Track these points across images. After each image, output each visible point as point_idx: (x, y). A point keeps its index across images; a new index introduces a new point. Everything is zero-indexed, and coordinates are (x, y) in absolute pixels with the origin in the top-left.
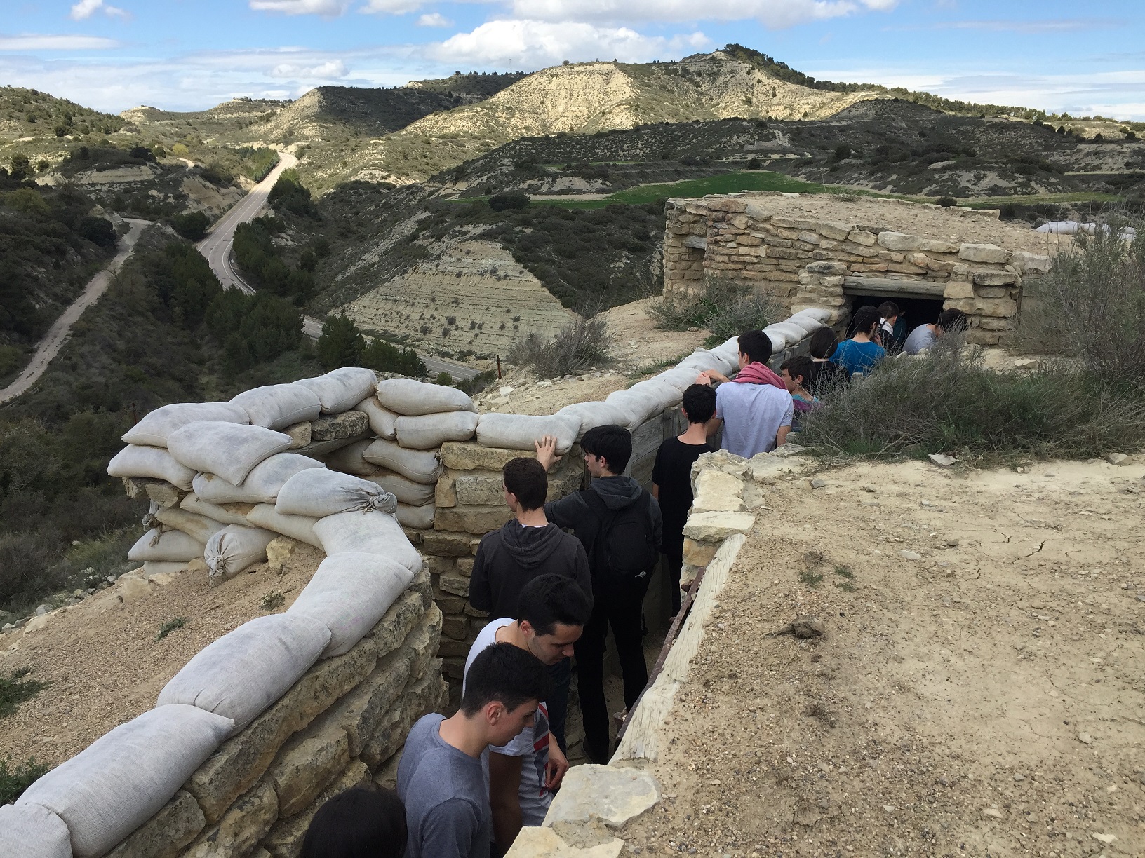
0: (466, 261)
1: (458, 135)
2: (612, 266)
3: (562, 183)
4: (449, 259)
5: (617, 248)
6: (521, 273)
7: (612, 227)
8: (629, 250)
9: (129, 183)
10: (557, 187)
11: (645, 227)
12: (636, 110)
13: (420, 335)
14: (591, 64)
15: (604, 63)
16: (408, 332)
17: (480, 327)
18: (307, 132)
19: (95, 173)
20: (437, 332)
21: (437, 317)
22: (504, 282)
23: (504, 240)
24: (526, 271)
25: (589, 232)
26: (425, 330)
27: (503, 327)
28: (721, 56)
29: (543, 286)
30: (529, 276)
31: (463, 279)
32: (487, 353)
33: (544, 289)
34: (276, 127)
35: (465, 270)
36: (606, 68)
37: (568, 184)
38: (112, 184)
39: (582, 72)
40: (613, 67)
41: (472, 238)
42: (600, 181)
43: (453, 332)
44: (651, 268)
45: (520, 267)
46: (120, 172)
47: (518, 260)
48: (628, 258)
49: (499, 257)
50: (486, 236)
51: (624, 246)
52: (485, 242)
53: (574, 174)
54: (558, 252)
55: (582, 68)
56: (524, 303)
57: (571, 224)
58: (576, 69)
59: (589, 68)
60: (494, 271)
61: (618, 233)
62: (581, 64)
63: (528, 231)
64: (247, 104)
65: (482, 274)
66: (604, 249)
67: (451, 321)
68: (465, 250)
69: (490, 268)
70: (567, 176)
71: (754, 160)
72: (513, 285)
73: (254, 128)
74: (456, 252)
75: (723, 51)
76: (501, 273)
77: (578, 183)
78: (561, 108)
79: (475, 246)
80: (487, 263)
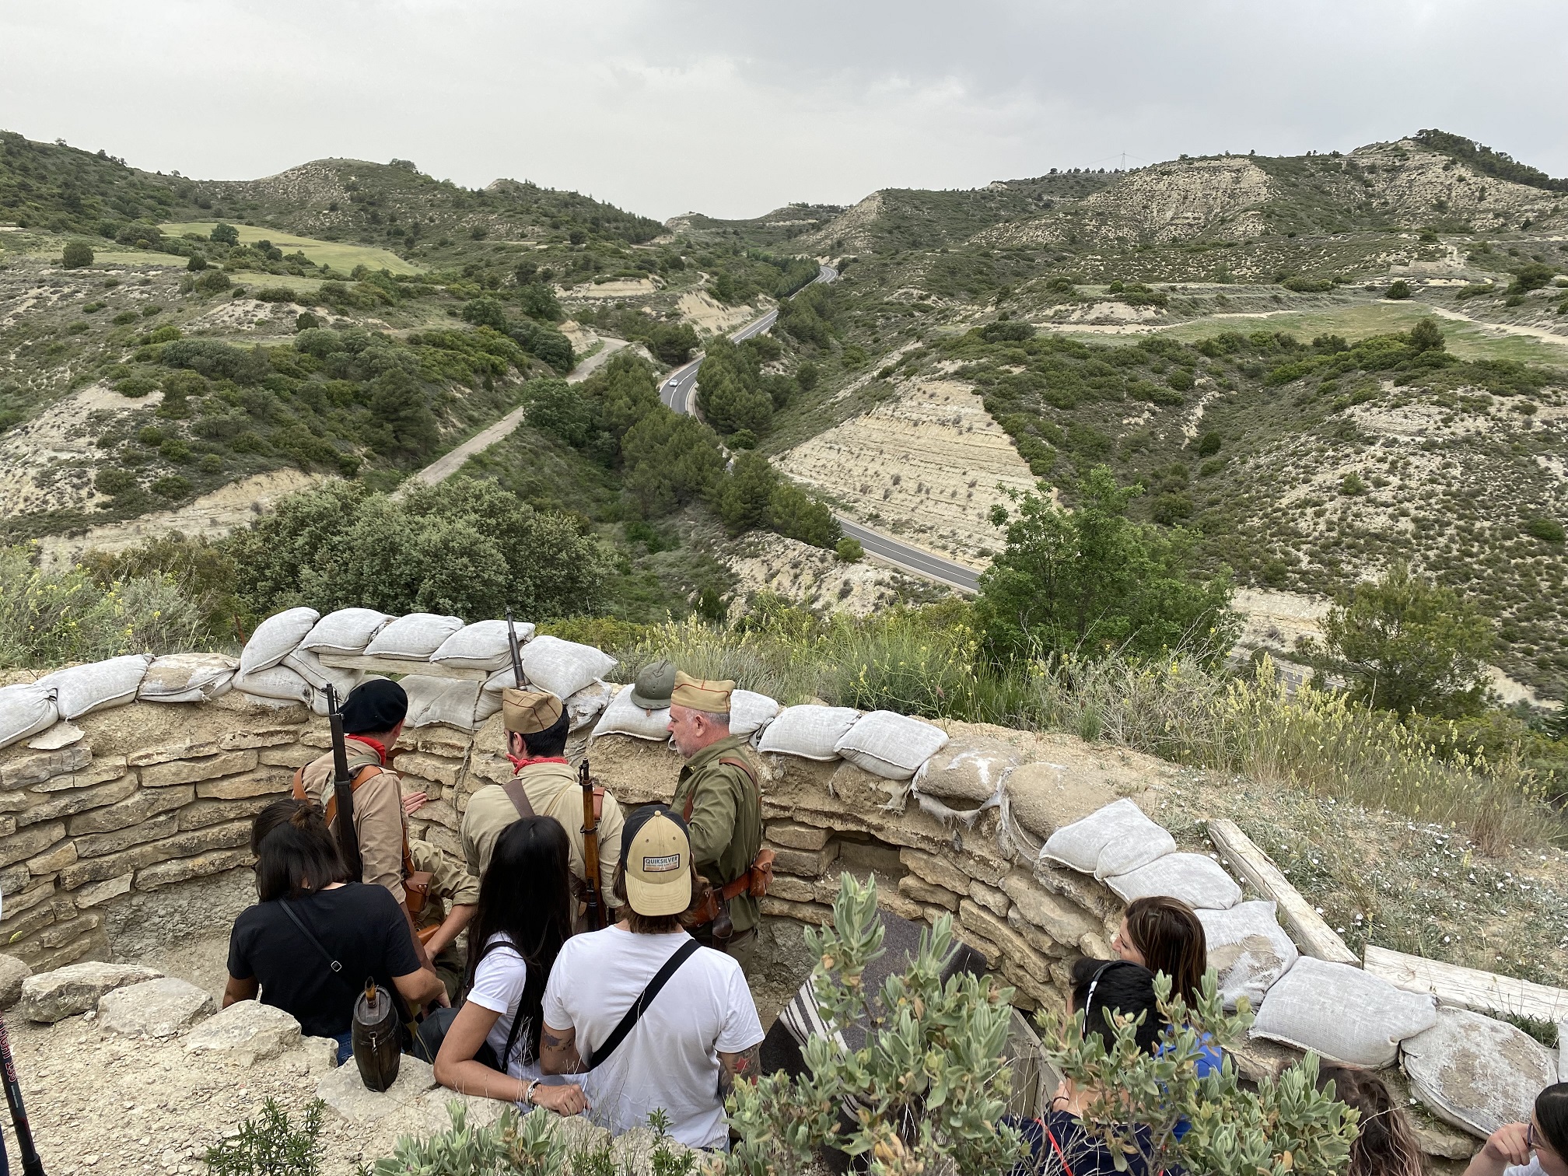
0: (927, 406)
1: (1027, 247)
2: (1125, 422)
3: (1101, 309)
4: (909, 403)
5: (1137, 398)
6: (989, 425)
7: (1139, 371)
8: (1156, 403)
9: (624, 298)
10: (1092, 316)
11: (1190, 371)
12: (1269, 216)
13: (859, 494)
14: (1218, 158)
15: (1235, 157)
16: (846, 490)
17: (928, 492)
18: (858, 244)
19: (593, 286)
20: (878, 494)
21: (883, 474)
22: (966, 435)
23: (980, 382)
24: (995, 423)
25: (1102, 375)
26: (864, 490)
27: (954, 494)
28: (1408, 146)
29: (1012, 444)
30: (997, 428)
31: (920, 427)
32: (929, 524)
33: (1013, 448)
34: (826, 237)
35: (924, 418)
36: (1237, 163)
37: (1107, 311)
38: (605, 299)
39: (1204, 169)
40: (1247, 162)
41: (942, 378)
42: (1153, 308)
43: (895, 495)
44: (1185, 429)
45: (989, 417)
46: (618, 285)
47: (989, 408)
48: (1154, 414)
49: (967, 404)
50: (961, 375)
51: (1150, 396)
52: (954, 383)
53: (1119, 299)
54: (1050, 400)
55: (1204, 164)
56: (985, 464)
57: (1081, 363)
58: (1196, 164)
59: (1214, 163)
60: (957, 422)
61: (1147, 379)
62: (1204, 158)
63: (1017, 371)
64: (802, 210)
65: (943, 424)
66: (1120, 400)
67: (897, 481)
68: (929, 392)
69: (952, 417)
70: (1109, 301)
71: (1400, 285)
72: (977, 439)
73: (804, 237)
74: (919, 394)
75: (1414, 139)
76: (965, 424)
77: (1122, 310)
78: (1169, 214)
79: (943, 388)
80: (951, 411)
